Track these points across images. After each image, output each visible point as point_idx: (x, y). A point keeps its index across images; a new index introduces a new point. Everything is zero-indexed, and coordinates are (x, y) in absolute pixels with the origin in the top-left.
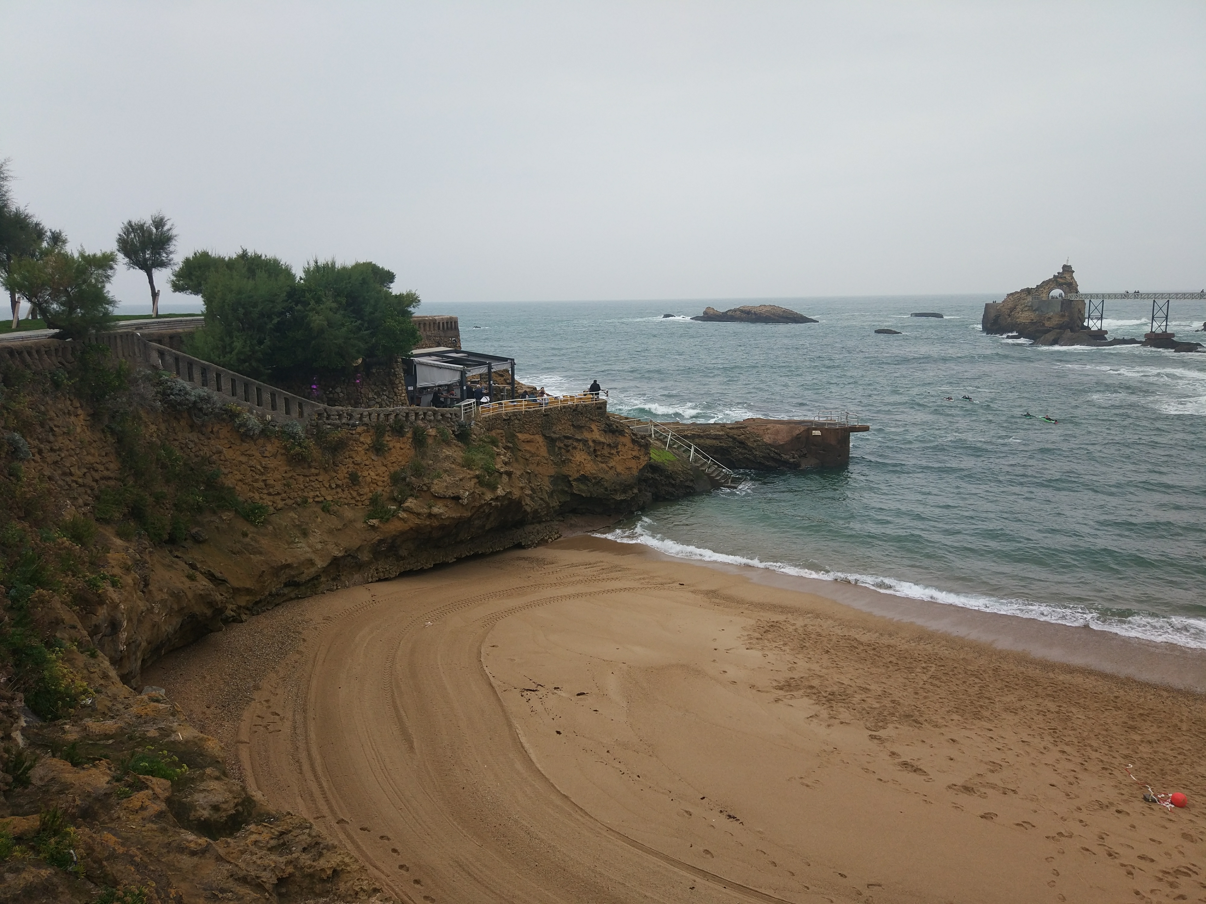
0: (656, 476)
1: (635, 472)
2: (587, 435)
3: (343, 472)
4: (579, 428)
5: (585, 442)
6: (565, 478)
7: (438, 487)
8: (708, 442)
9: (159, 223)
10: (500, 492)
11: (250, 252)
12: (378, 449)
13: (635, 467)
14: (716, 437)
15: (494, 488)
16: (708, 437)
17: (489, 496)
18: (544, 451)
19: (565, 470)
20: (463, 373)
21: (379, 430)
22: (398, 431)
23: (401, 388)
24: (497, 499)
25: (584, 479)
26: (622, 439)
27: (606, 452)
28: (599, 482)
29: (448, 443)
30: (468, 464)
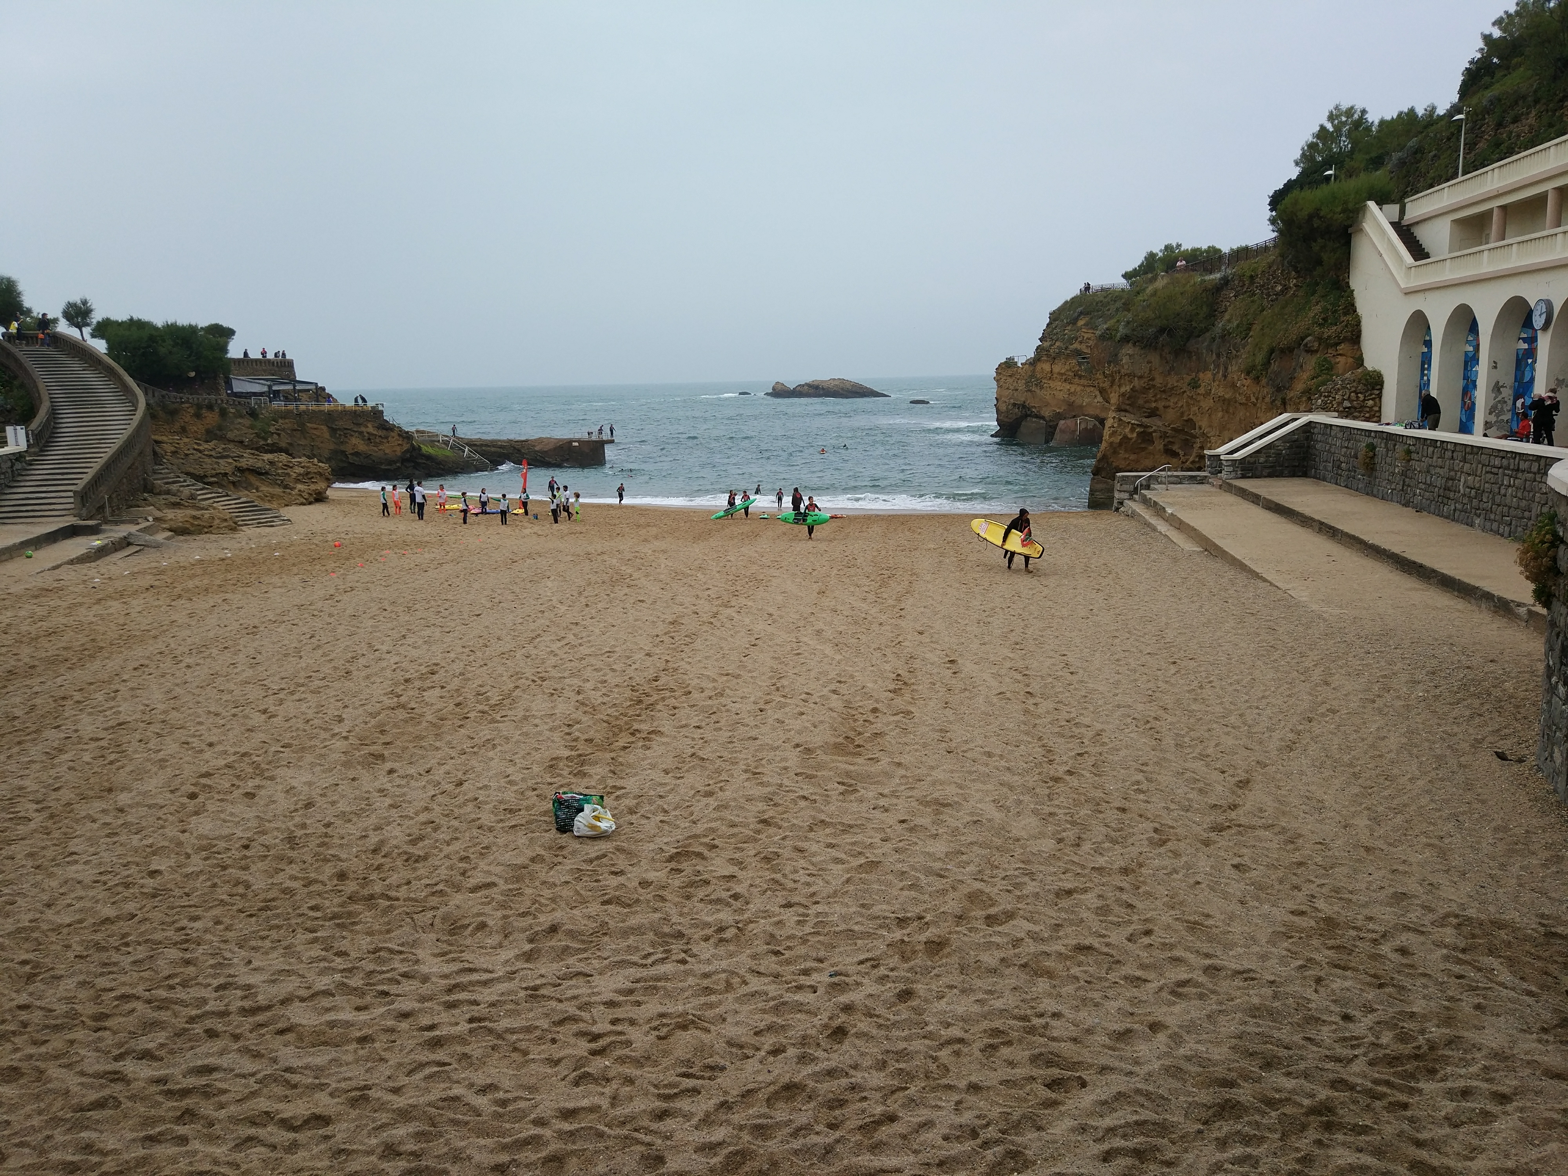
0: (428, 462)
1: (399, 454)
2: (363, 429)
3: (177, 426)
4: (359, 425)
5: (361, 433)
6: (343, 452)
7: (230, 435)
8: (493, 449)
9: (85, 302)
10: (269, 441)
11: (135, 318)
12: (198, 416)
13: (399, 451)
14: (501, 447)
15: (266, 440)
16: (494, 446)
17: (262, 443)
18: (327, 435)
19: (342, 448)
20: (270, 387)
21: (199, 407)
22: (210, 407)
23: (223, 391)
24: (268, 445)
25: (357, 454)
26: (392, 434)
27: (378, 440)
28: (368, 456)
29: (241, 417)
30: (252, 427)
